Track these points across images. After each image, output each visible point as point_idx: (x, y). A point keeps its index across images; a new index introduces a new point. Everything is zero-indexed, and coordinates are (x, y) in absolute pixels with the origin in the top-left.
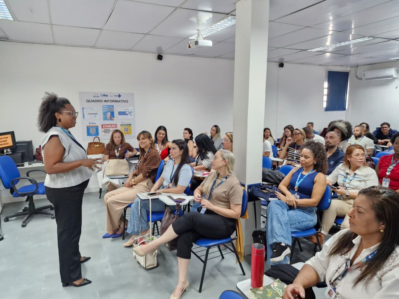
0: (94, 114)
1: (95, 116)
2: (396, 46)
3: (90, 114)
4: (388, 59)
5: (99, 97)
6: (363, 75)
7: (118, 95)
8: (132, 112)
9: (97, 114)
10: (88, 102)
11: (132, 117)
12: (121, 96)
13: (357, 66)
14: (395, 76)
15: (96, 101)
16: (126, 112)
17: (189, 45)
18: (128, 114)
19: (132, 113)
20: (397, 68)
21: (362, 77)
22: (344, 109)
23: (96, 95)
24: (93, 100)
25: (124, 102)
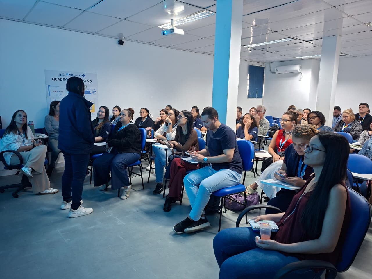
0: (59, 92)
1: (61, 94)
2: (300, 48)
3: (56, 92)
4: (295, 57)
5: (64, 75)
6: (276, 70)
7: (83, 75)
8: (95, 91)
9: (62, 92)
10: (54, 80)
11: (95, 96)
12: (85, 76)
13: (271, 63)
14: (299, 71)
15: (61, 79)
16: (90, 91)
17: (164, 33)
18: (92, 93)
19: (95, 93)
20: (300, 65)
21: (275, 71)
22: (261, 97)
23: (61, 74)
24: (59, 78)
25: (88, 82)
